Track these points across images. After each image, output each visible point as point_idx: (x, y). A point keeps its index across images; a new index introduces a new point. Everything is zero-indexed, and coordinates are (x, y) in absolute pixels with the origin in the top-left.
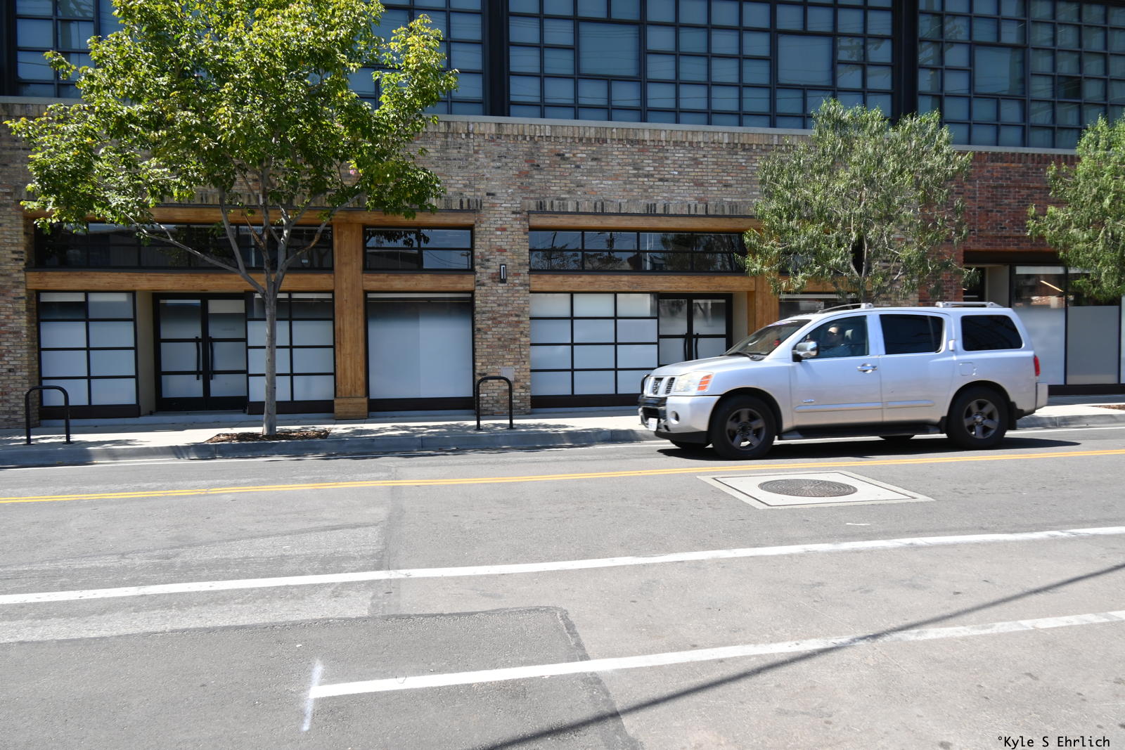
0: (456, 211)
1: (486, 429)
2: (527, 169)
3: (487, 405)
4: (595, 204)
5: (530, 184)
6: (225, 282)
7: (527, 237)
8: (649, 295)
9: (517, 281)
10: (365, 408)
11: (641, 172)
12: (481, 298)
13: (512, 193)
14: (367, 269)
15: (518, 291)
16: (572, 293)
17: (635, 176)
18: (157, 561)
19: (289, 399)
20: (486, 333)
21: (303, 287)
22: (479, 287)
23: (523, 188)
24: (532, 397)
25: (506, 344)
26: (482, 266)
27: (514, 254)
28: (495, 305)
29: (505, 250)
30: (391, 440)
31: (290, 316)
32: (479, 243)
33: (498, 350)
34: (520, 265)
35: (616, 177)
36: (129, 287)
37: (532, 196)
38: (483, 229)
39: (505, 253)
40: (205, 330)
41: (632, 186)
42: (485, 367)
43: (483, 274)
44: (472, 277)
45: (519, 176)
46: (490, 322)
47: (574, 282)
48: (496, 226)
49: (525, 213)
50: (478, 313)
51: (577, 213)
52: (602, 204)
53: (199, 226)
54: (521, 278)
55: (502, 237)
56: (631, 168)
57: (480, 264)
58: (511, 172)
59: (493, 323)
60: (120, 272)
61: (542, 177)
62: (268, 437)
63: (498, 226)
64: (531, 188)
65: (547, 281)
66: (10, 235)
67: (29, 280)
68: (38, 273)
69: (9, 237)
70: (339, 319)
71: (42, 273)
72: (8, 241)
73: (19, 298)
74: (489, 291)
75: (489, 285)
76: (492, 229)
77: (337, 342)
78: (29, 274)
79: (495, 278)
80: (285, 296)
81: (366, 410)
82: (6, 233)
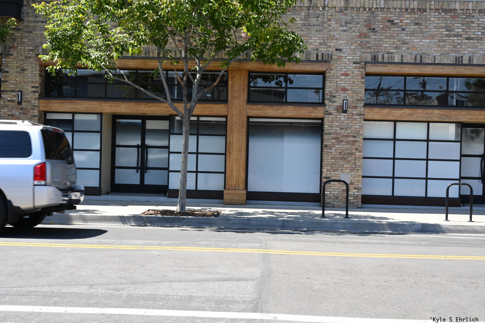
0: (313, 61)
1: (329, 217)
2: (365, 31)
3: (329, 200)
4: (416, 57)
5: (368, 42)
6: (158, 108)
7: (363, 80)
8: (454, 124)
9: (355, 112)
10: (244, 197)
11: (452, 33)
12: (328, 124)
13: (354, 49)
14: (250, 101)
15: (355, 119)
16: (395, 122)
17: (447, 36)
18: (112, 292)
19: (194, 189)
20: (331, 149)
21: (207, 113)
22: (327, 116)
23: (362, 45)
24: (362, 195)
25: (345, 157)
26: (330, 101)
27: (353, 93)
28: (338, 129)
29: (347, 90)
30: (261, 221)
31: (198, 132)
32: (328, 84)
33: (339, 161)
34: (357, 100)
35: (433, 37)
36: (98, 110)
37: (369, 50)
38: (332, 74)
39: (347, 92)
40: (143, 140)
41: (444, 44)
42: (329, 173)
43: (330, 106)
44: (323, 108)
45: (359, 37)
46: (334, 141)
47: (397, 113)
48: (341, 72)
49: (363, 63)
50: (326, 134)
51: (402, 63)
52: (421, 56)
53: (143, 71)
54: (357, 110)
55: (346, 80)
56: (445, 30)
57: (328, 99)
58: (354, 34)
59: (336, 142)
60: (94, 101)
61: (377, 37)
62: (180, 213)
63: (343, 72)
64: (368, 45)
65: (376, 113)
66: (31, 76)
67: (41, 105)
68: (46, 101)
69: (30, 77)
70: (230, 135)
71: (48, 101)
72: (30, 80)
73: (34, 116)
74: (334, 119)
75: (335, 114)
76: (338, 75)
77: (228, 151)
78: (41, 101)
79: (339, 109)
80: (195, 119)
81: (245, 199)
82: (29, 75)
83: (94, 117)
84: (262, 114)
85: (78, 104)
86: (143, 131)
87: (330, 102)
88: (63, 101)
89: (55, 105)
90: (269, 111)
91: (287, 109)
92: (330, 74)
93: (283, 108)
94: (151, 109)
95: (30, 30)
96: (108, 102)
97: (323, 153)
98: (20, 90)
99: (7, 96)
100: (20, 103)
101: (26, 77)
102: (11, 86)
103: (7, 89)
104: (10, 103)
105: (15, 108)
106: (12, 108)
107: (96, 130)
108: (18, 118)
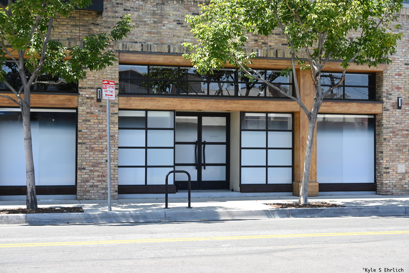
3: (390, 188)
9: (407, 108)
12: (386, 119)
13: (405, 52)
15: (408, 114)
20: (389, 142)
25: (400, 148)
27: (405, 91)
28: (395, 123)
29: (401, 88)
31: (267, 128)
32: (385, 83)
33: (396, 152)
38: (388, 74)
39: (400, 90)
40: (200, 136)
43: (387, 103)
44: (381, 105)
46: (391, 134)
48: (395, 73)
55: (399, 79)
57: (386, 97)
59: (393, 135)
63: (397, 73)
66: (111, 73)
67: (121, 102)
68: (126, 98)
69: (110, 74)
70: (303, 131)
71: (129, 98)
72: (110, 76)
73: (114, 114)
74: (391, 114)
75: (391, 110)
76: (393, 75)
77: (301, 145)
78: (121, 98)
79: (394, 106)
80: (264, 115)
81: (318, 190)
82: (108, 71)
83: (167, 115)
84: (330, 111)
85: (159, 101)
86: (200, 128)
87: (387, 99)
88: (143, 98)
89: (136, 102)
90: (336, 108)
91: (352, 106)
92: (386, 74)
93: (348, 104)
94: (230, 106)
95: (109, 26)
96: (189, 99)
97: (377, 146)
98: (99, 87)
99: (85, 93)
100: (99, 100)
101: (105, 73)
102: (89, 83)
103: (85, 86)
104: (89, 100)
105: (94, 105)
106: (91, 106)
107: (169, 127)
108: (97, 116)
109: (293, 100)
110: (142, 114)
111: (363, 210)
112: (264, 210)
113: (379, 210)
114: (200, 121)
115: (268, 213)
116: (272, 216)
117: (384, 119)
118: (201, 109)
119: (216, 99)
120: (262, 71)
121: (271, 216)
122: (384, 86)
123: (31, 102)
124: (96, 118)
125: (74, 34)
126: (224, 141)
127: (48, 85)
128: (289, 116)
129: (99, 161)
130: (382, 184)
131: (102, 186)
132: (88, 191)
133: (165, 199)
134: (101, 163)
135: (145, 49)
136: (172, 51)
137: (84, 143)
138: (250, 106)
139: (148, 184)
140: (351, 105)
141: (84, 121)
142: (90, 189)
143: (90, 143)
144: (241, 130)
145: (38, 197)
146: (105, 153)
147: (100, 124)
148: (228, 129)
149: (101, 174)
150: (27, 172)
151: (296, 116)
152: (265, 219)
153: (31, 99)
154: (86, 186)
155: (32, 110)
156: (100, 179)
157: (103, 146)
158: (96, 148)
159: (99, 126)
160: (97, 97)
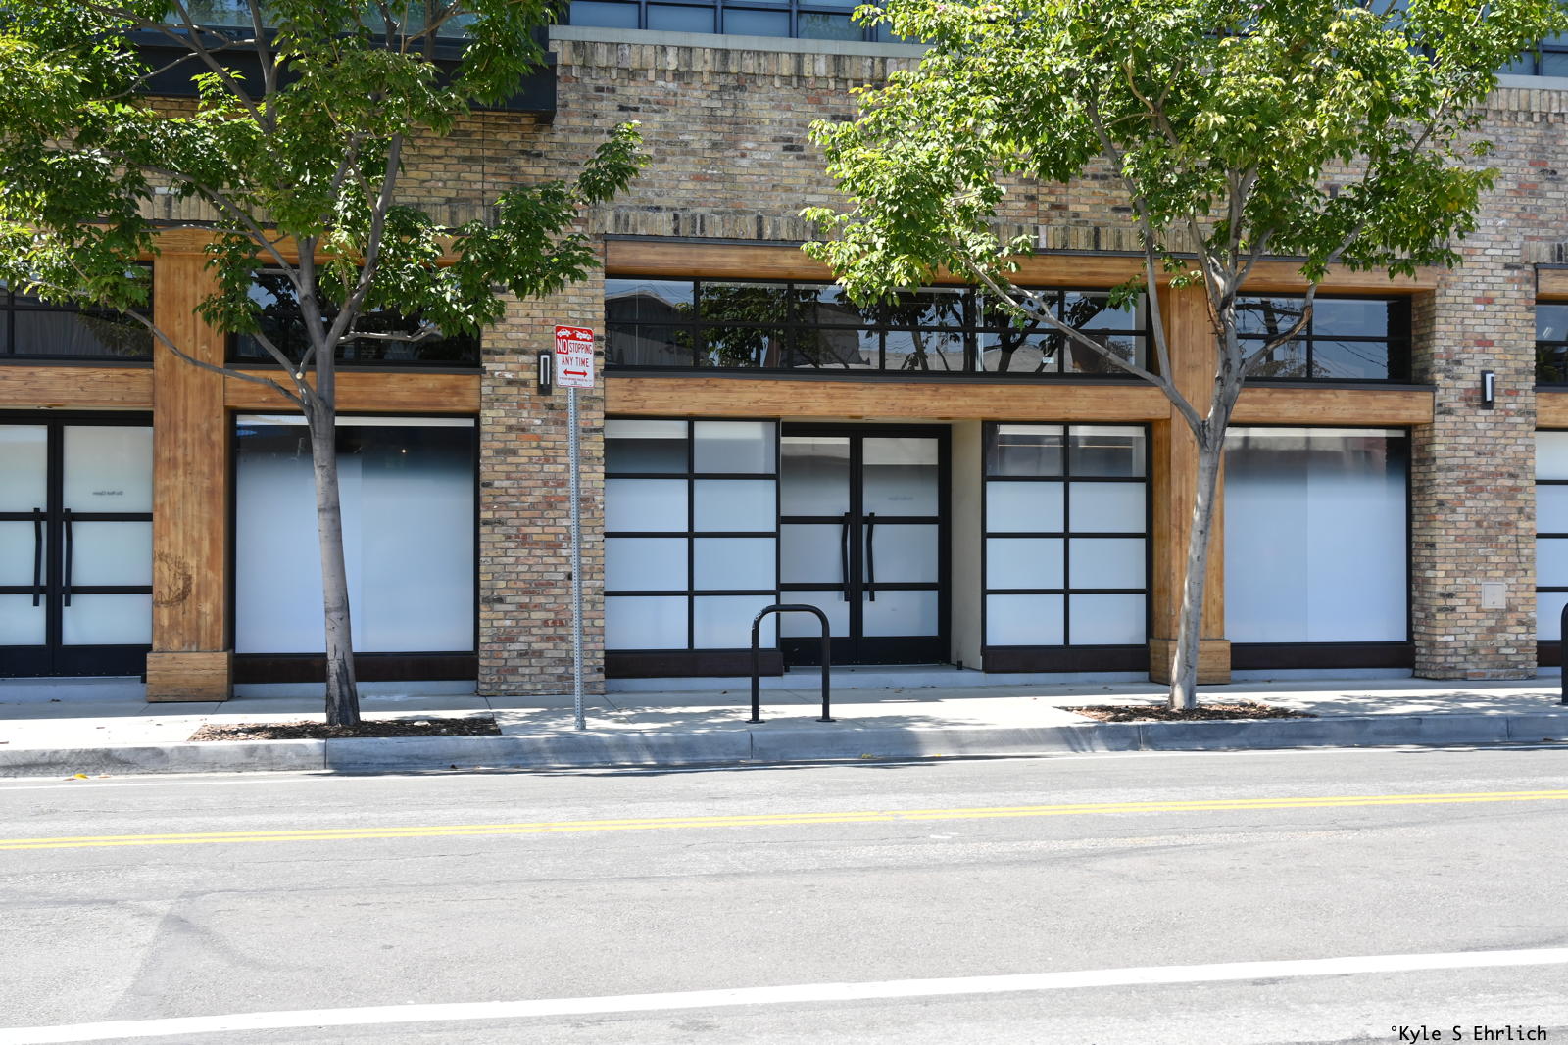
2: (1533, 179)
3: (1454, 659)
5: (1539, 209)
7: (1531, 316)
9: (1513, 406)
10: (1227, 660)
12: (1445, 440)
13: (1506, 228)
15: (1514, 426)
20: (1454, 511)
22: (1441, 418)
23: (1525, 217)
24: (1539, 642)
25: (1491, 533)
26: (1448, 374)
27: (1506, 351)
28: (1472, 454)
29: (1491, 343)
31: (1067, 473)
32: (1441, 328)
33: (1476, 545)
34: (1518, 372)
37: (1543, 233)
38: (1452, 299)
39: (1490, 349)
40: (856, 499)
42: (1451, 581)
43: (1450, 391)
44: (1428, 396)
45: (1518, 193)
46: (1461, 489)
48: (1474, 294)
49: (1529, 268)
50: (1439, 469)
54: (1518, 399)
55: (1487, 315)
57: (1444, 371)
58: (1505, 185)
59: (1467, 491)
61: (1562, 195)
63: (1478, 294)
64: (1541, 218)
66: (580, 304)
67: (612, 394)
68: (626, 380)
69: (577, 307)
70: (1180, 479)
71: (635, 381)
72: (577, 315)
73: (591, 430)
74: (1459, 426)
75: (1461, 413)
76: (1466, 300)
77: (1175, 526)
78: (611, 382)
79: (1471, 399)
80: (1058, 431)
81: (1229, 665)
82: (572, 299)
83: (755, 432)
84: (1266, 416)
85: (729, 391)
86: (856, 472)
87: (1447, 377)
88: (681, 382)
89: (657, 394)
90: (1285, 406)
91: (1335, 400)
92: (1445, 299)
93: (1322, 395)
94: (950, 403)
95: (574, 158)
96: (821, 384)
97: (1416, 525)
98: (544, 347)
99: (502, 367)
100: (545, 389)
101: (562, 306)
102: (514, 335)
103: (501, 345)
104: (514, 390)
105: (528, 405)
106: (521, 406)
107: (761, 471)
108: (539, 438)
109: (1149, 384)
110: (676, 431)
111: (1371, 728)
112: (1060, 729)
113: (1424, 726)
114: (856, 449)
115: (1071, 738)
116: (1086, 747)
117: (1437, 440)
118: (859, 414)
119: (907, 384)
120: (1050, 293)
121: (1079, 744)
122: (1437, 335)
123: (339, 397)
124: (534, 444)
125: (466, 186)
126: (934, 512)
127: (388, 343)
128: (1136, 432)
129: (547, 576)
130: (1432, 644)
131: (556, 654)
132: (514, 670)
133: (749, 695)
134: (551, 584)
135: (685, 230)
136: (768, 233)
137: (500, 522)
138: (1013, 404)
139: (697, 646)
140: (1332, 396)
141: (498, 452)
142: (518, 662)
143: (517, 522)
144: (986, 478)
145: (361, 687)
146: (564, 553)
147: (547, 461)
148: (943, 474)
149: (551, 615)
150: (327, 611)
151: (1159, 432)
152: (1062, 757)
153: (337, 388)
154: (505, 655)
155: (340, 421)
156: (550, 631)
157: (558, 530)
158: (535, 537)
159: (546, 468)
160: (539, 379)
